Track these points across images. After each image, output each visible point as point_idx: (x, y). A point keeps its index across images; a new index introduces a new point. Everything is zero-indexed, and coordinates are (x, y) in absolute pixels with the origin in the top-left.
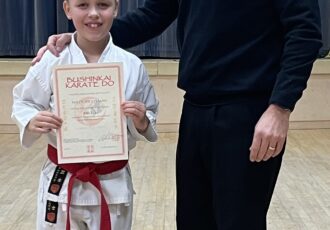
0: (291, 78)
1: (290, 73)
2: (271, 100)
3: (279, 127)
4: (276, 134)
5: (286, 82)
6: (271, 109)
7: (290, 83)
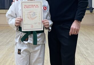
0: (81, 13)
1: (80, 11)
2: (75, 19)
3: (77, 26)
4: (77, 28)
5: (79, 14)
6: (75, 21)
7: (81, 14)
